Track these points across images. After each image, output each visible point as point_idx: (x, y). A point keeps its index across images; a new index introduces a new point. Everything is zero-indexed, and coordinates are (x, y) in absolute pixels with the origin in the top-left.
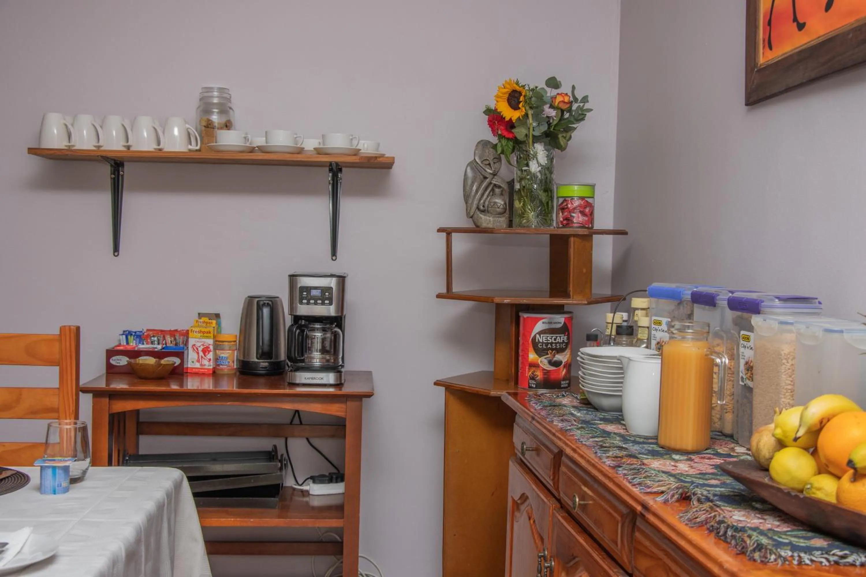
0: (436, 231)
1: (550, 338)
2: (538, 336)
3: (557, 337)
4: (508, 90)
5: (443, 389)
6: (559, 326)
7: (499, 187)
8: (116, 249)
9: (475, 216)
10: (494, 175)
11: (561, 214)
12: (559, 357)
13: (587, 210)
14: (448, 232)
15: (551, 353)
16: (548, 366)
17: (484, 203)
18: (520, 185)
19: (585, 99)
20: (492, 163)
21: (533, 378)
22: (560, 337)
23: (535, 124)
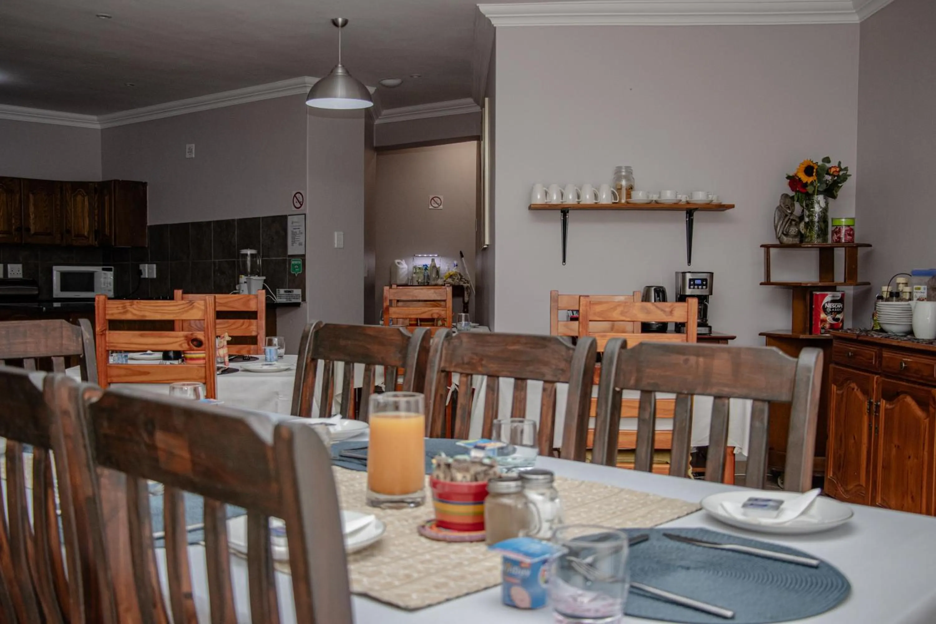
0: (759, 246)
1: (834, 305)
2: (826, 304)
3: (837, 305)
4: (805, 166)
5: (765, 337)
6: (839, 298)
7: (794, 220)
8: (564, 261)
9: (781, 238)
10: (791, 213)
11: (835, 235)
12: (838, 316)
13: (851, 233)
14: (767, 247)
15: (834, 314)
16: (832, 321)
17: (786, 230)
18: (809, 219)
19: (846, 169)
20: (790, 207)
21: (823, 328)
22: (839, 304)
23: (819, 185)
